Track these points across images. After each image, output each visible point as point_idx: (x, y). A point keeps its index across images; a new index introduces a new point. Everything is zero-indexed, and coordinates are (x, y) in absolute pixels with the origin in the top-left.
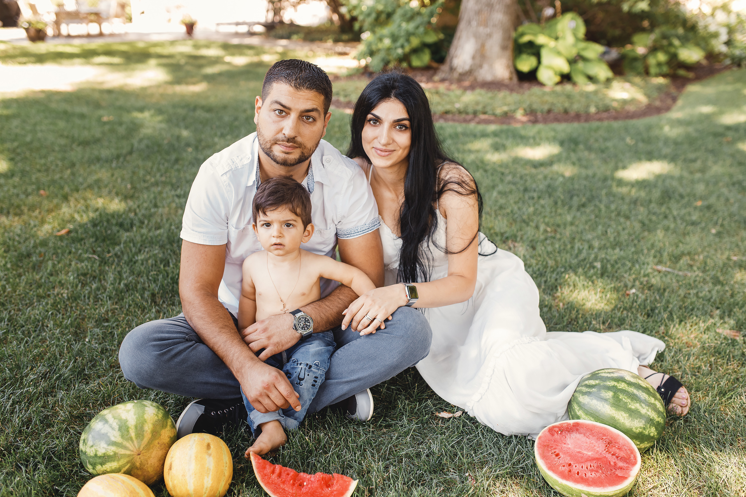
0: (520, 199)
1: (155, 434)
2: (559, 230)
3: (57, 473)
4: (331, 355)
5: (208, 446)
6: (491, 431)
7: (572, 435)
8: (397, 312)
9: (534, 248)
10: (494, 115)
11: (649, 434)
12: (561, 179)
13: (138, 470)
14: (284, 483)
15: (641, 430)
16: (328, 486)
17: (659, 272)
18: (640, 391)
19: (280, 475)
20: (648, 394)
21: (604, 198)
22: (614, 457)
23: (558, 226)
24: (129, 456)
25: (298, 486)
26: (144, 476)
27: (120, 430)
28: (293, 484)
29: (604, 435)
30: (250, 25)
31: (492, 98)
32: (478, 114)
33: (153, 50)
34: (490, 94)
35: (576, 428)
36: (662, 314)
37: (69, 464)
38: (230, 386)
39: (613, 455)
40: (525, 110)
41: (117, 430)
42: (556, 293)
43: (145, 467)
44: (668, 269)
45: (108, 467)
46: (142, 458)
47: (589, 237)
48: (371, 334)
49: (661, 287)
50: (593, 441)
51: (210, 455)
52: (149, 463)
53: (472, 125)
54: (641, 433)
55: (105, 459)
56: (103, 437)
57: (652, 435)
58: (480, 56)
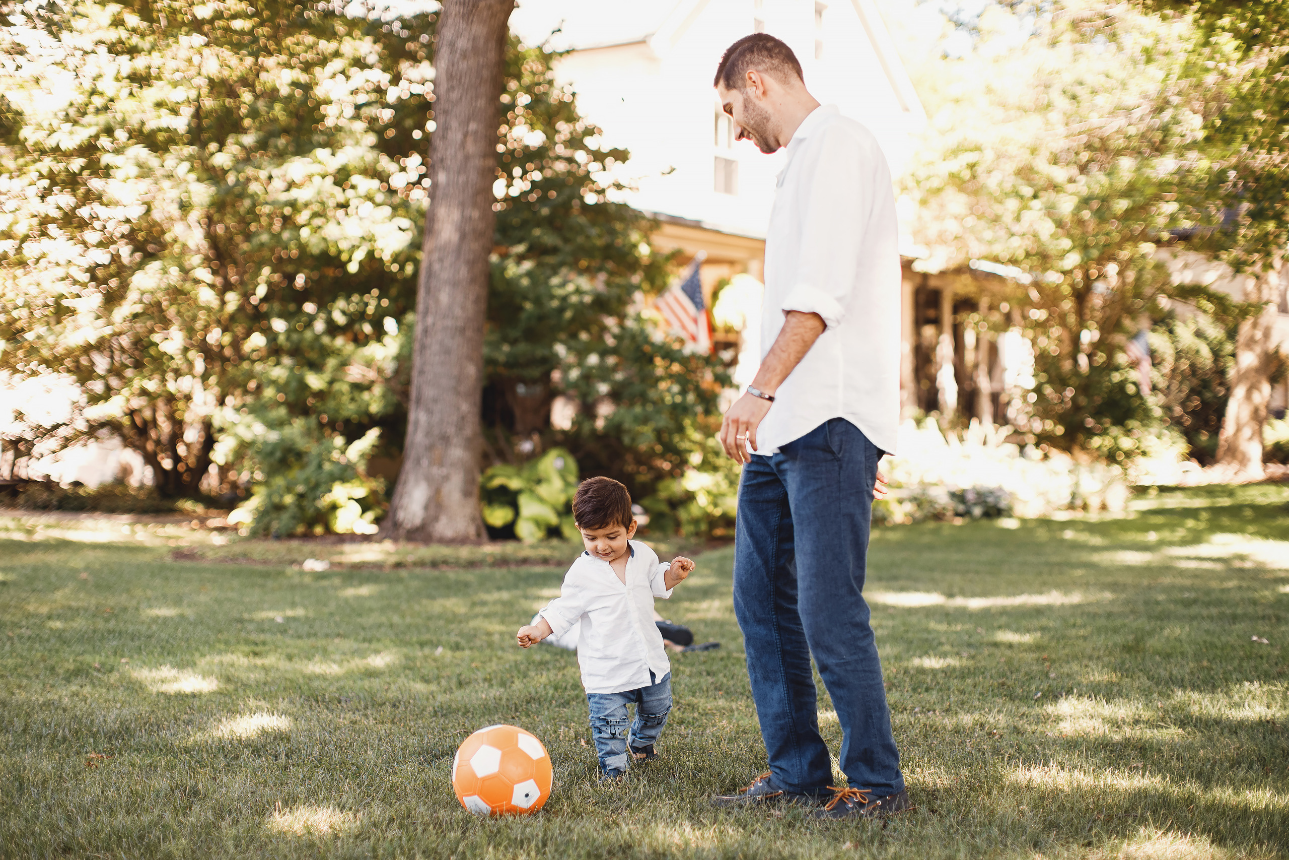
32: (438, 564)
58: (435, 505)
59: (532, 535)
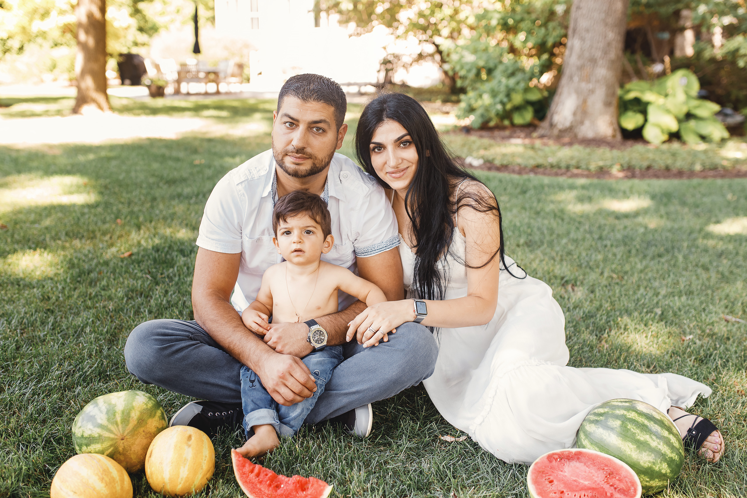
0: (591, 246)
1: (141, 422)
2: (626, 278)
3: (52, 455)
4: (335, 367)
5: (190, 438)
6: (491, 457)
7: (571, 463)
8: (403, 326)
9: (592, 292)
10: (588, 169)
11: (660, 470)
12: (642, 230)
13: (120, 455)
14: (261, 482)
15: (650, 465)
16: (303, 490)
17: (727, 321)
18: (652, 423)
19: (258, 475)
20: (661, 426)
21: (685, 249)
22: (612, 488)
23: (626, 273)
24: (112, 439)
25: (274, 487)
26: (127, 462)
27: (107, 413)
28: (270, 485)
29: (606, 466)
30: (360, 85)
31: (589, 154)
32: (571, 169)
33: (262, 106)
34: (588, 150)
35: (578, 456)
36: (717, 360)
37: (65, 449)
38: (231, 389)
39: (611, 486)
40: (622, 165)
41: (105, 413)
42: (603, 335)
43: (128, 453)
44: (738, 320)
45: (93, 449)
46: (125, 444)
47: (656, 284)
48: (373, 346)
49: (723, 336)
50: (593, 471)
51: (189, 446)
52: (133, 449)
53: (561, 179)
54: (650, 468)
55: (90, 440)
56: (92, 418)
57: (663, 471)
58: (582, 112)
59: (657, 138)
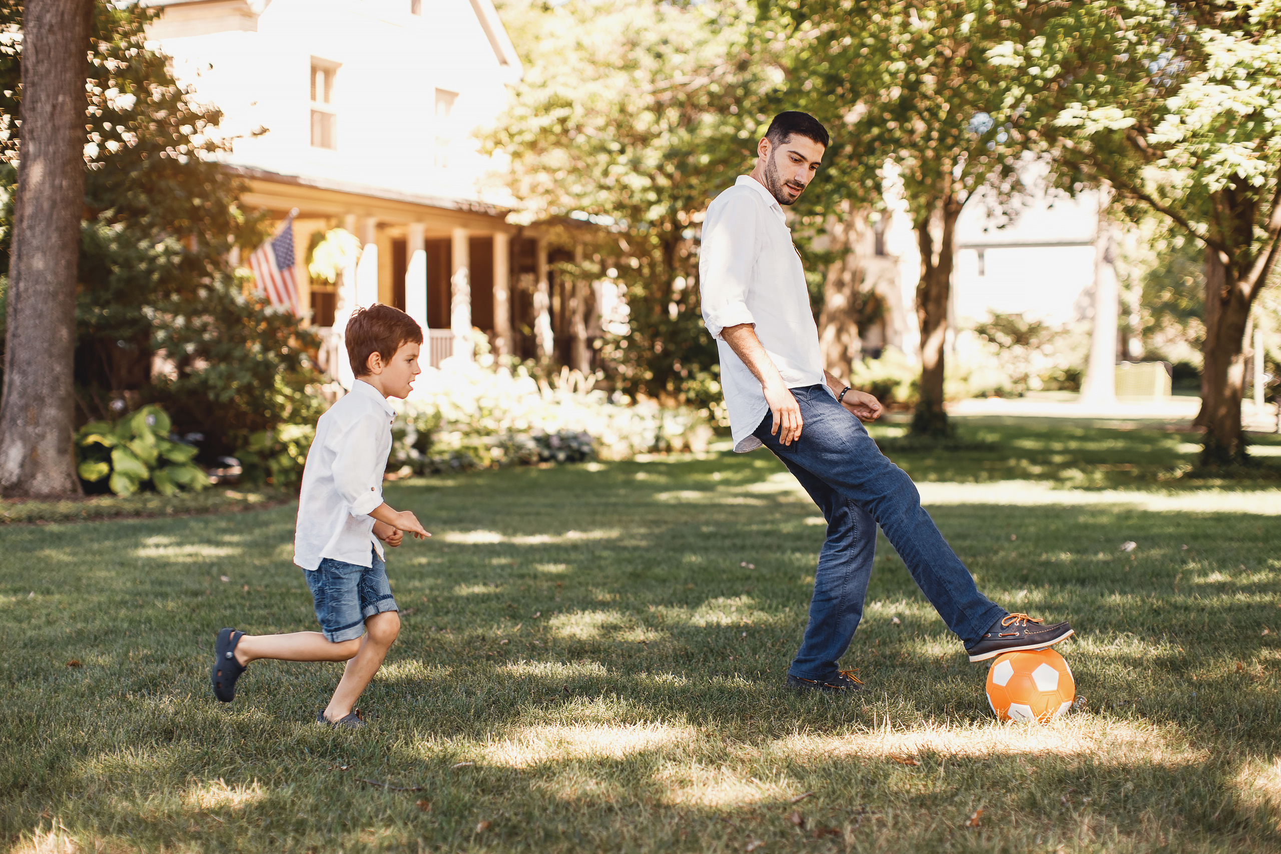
32: (34, 519)
34: (47, 503)
58: (31, 463)
59: (126, 488)
